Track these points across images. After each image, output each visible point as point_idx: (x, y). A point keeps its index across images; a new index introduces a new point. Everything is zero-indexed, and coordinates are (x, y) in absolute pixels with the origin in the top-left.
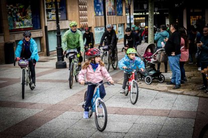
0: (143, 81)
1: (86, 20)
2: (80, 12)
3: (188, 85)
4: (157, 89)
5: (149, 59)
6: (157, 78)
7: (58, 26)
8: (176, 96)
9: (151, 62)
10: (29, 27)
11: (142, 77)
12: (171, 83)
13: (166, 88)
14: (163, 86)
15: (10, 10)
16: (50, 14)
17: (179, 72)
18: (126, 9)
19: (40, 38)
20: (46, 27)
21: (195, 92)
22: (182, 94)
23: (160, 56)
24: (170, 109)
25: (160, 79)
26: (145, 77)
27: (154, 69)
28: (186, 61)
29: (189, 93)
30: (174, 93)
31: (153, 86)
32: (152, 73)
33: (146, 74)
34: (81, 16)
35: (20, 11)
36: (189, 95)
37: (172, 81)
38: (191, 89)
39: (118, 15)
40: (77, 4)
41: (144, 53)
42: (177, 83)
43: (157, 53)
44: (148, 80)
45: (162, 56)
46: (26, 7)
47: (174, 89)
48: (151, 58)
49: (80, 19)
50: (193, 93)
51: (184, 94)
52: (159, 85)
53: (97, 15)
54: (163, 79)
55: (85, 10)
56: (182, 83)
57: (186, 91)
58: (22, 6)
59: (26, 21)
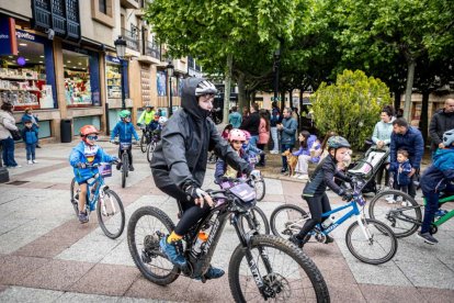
1: (149, 100)
2: (143, 91)
7: (124, 103)
10: (86, 103)
16: (112, 91)
19: (100, 116)
20: (107, 105)
34: (144, 95)
35: (79, 85)
40: (140, 82)
46: (85, 82)
49: (142, 98)
53: (159, 95)
55: (148, 88)
58: (80, 81)
59: (84, 97)
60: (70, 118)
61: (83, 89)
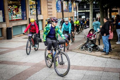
0: (87, 50)
1: (51, 15)
2: (48, 10)
3: (113, 53)
4: (96, 55)
5: (91, 38)
6: (95, 48)
7: (37, 18)
8: (107, 59)
9: (92, 39)
10: (20, 18)
11: (86, 48)
12: (103, 52)
13: (101, 55)
14: (99, 53)
15: (10, 9)
16: (32, 11)
17: (108, 45)
18: (74, 9)
19: (26, 25)
20: (29, 19)
21: (118, 57)
22: (110, 58)
23: (97, 36)
24: (104, 67)
25: (97, 49)
26: (88, 48)
27: (93, 43)
28: (111, 39)
29: (114, 57)
30: (106, 57)
31: (93, 53)
32: (92, 45)
33: (89, 46)
34: (49, 12)
35: (15, 9)
36: (114, 59)
37: (104, 50)
38: (115, 55)
39: (69, 12)
40: (47, 6)
41: (88, 34)
42: (107, 52)
43: (95, 34)
44: (90, 50)
45: (98, 36)
46: (18, 7)
47: (105, 55)
48: (92, 37)
49: (48, 14)
50: (116, 57)
51: (111, 58)
52: (96, 52)
53: (58, 12)
54: (98, 49)
55: (51, 9)
56: (109, 51)
57: (112, 56)
58: (16, 7)
59: (18, 15)
60: (11, 26)
61: (18, 11)
